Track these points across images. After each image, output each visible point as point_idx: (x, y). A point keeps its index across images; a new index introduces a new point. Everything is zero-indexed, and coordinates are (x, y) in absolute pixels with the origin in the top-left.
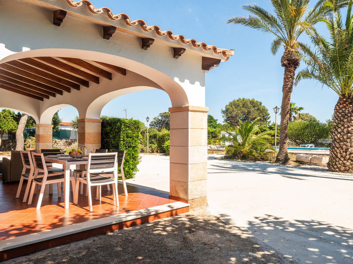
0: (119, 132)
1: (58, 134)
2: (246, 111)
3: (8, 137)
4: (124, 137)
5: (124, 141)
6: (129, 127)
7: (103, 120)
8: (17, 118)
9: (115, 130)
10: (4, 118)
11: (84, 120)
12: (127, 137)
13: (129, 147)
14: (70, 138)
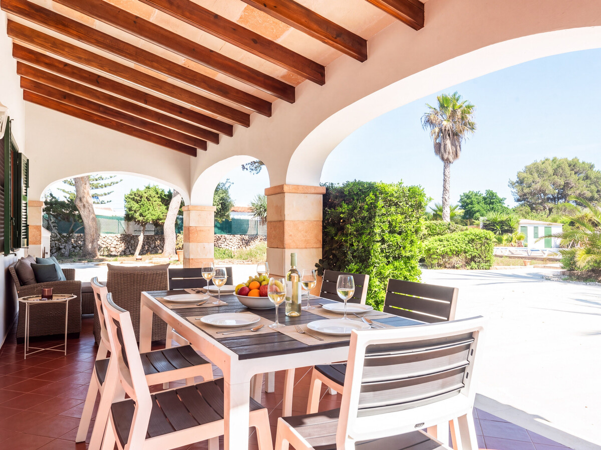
0: (372, 217)
1: (226, 226)
2: (563, 183)
3: (155, 231)
4: (383, 231)
5: (383, 241)
6: (396, 204)
7: (327, 189)
8: (166, 200)
9: (360, 212)
10: (149, 200)
11: (282, 187)
12: (392, 232)
13: (395, 258)
14: (246, 232)
